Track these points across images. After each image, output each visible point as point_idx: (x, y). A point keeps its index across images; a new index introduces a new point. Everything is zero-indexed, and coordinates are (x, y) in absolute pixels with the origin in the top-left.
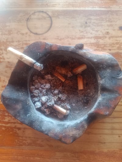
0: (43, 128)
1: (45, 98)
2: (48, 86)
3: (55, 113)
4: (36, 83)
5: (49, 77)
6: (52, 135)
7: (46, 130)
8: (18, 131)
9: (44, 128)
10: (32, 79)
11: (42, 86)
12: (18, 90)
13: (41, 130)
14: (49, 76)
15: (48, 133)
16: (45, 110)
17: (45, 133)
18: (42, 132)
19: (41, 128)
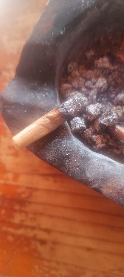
0: (88, 175)
1: (95, 107)
2: (101, 82)
3: (118, 149)
4: (75, 77)
5: (104, 62)
6: (110, 193)
7: (96, 180)
8: (40, 248)
9: (90, 175)
10: (66, 69)
11: (89, 83)
12: (34, 89)
13: (84, 177)
14: (105, 59)
15: (101, 187)
16: (94, 136)
17: (94, 186)
18: (86, 183)
19: (84, 173)
